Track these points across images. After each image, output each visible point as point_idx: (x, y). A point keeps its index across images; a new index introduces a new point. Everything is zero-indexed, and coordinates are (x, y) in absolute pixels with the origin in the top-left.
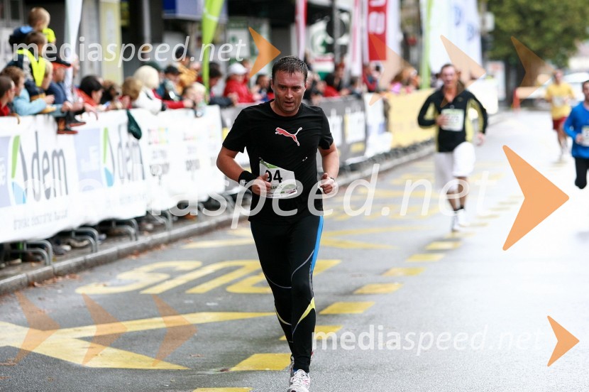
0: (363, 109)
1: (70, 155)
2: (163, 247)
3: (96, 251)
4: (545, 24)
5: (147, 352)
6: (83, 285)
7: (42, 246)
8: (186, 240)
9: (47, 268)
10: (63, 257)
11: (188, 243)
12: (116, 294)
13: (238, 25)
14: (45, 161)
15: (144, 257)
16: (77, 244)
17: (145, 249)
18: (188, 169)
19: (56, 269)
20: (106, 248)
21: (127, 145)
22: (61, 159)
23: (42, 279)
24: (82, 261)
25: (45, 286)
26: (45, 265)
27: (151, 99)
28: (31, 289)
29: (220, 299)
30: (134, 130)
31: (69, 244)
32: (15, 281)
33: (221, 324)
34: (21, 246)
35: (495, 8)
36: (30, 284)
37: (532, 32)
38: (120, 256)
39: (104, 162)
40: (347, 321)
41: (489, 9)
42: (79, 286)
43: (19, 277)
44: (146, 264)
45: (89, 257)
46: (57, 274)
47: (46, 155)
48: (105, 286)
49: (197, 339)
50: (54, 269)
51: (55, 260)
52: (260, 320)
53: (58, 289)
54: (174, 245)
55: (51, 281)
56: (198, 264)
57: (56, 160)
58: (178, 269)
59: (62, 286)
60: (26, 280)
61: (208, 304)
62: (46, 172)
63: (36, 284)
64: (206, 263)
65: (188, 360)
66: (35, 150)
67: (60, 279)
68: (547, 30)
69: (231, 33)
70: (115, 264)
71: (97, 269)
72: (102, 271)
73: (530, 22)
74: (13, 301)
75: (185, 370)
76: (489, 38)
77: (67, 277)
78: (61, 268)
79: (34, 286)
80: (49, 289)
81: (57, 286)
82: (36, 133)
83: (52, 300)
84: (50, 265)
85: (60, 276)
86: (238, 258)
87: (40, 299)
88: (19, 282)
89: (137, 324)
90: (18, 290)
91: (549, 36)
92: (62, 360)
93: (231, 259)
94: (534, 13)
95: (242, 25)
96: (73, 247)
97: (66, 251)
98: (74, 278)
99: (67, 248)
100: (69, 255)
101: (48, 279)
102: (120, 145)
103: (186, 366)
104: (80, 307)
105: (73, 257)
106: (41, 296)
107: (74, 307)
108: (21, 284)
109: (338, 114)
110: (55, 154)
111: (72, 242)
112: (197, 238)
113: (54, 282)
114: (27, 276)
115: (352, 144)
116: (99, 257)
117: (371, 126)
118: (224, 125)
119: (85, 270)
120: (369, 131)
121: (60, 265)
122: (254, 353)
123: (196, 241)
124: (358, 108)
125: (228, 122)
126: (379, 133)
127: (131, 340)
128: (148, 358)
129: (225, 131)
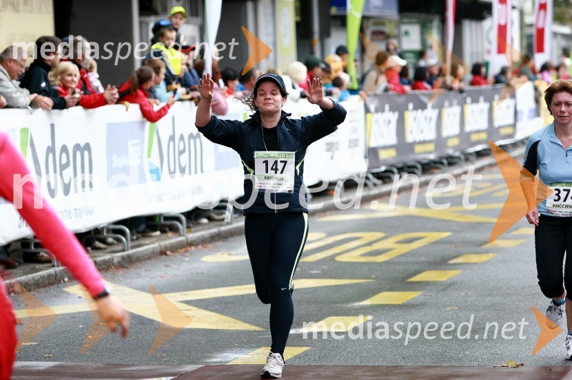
0: (513, 96)
5: (235, 316)
6: (210, 254)
7: (177, 219)
8: (322, 214)
9: (181, 238)
11: (324, 216)
12: (235, 262)
13: (410, 20)
14: (182, 143)
16: (216, 217)
18: (328, 150)
19: (190, 240)
22: (198, 141)
23: (175, 249)
24: (215, 232)
25: (177, 254)
26: (180, 235)
28: (163, 257)
29: (325, 267)
32: (147, 249)
33: (314, 289)
34: (157, 219)
36: (163, 253)
40: (428, 288)
42: (206, 254)
43: (152, 246)
45: (224, 228)
46: (191, 244)
47: (182, 138)
48: (230, 254)
50: (187, 239)
51: (188, 232)
52: (351, 286)
53: (187, 257)
55: (183, 250)
56: (322, 235)
57: (192, 141)
59: (192, 254)
60: (159, 249)
61: (312, 272)
62: (181, 153)
63: (168, 253)
64: (330, 235)
65: (267, 322)
66: (171, 133)
67: (193, 248)
69: (404, 28)
71: (231, 239)
72: (233, 242)
74: (141, 268)
75: (260, 331)
77: (200, 247)
78: (194, 239)
79: (166, 254)
80: (179, 257)
81: (187, 254)
82: (173, 118)
83: (176, 267)
84: (184, 235)
85: (194, 245)
87: (166, 266)
88: (151, 250)
89: (239, 289)
90: (149, 258)
92: (155, 321)
93: (353, 231)
95: (414, 20)
97: (203, 224)
98: (206, 247)
99: (205, 221)
100: (206, 227)
101: (180, 248)
103: (263, 327)
104: (198, 273)
105: (209, 228)
106: (168, 264)
107: (192, 274)
108: (153, 253)
109: (485, 101)
110: (192, 136)
113: (186, 251)
114: (160, 245)
115: (500, 127)
116: (234, 229)
117: (522, 112)
118: (367, 110)
119: (218, 240)
120: (519, 116)
121: (193, 235)
122: (330, 316)
123: (331, 215)
124: (508, 95)
125: (372, 107)
126: (530, 118)
127: (226, 303)
128: (232, 320)
129: (369, 115)
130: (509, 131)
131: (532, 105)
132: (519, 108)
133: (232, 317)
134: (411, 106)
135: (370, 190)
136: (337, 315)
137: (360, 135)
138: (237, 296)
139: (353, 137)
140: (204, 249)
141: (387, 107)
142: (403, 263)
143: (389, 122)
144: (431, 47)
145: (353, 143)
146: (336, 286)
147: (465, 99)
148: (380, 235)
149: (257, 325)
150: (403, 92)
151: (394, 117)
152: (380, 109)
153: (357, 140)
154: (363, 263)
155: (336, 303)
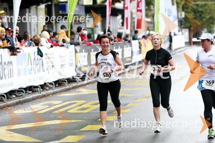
0: (131, 46)
1: (14, 63)
2: (51, 96)
3: (24, 98)
4: (203, 15)
5: (30, 135)
6: (17, 110)
7: (2, 96)
8: (60, 93)
9: (5, 104)
10: (12, 99)
12: (27, 113)
14: (5, 65)
15: (42, 99)
16: (18, 95)
17: (44, 96)
18: (61, 68)
19: (8, 104)
20: (29, 96)
21: (37, 59)
22: (11, 64)
23: (2, 108)
24: (18, 101)
25: (3, 110)
26: (4, 102)
27: (47, 43)
29: (64, 115)
30: (40, 54)
31: (15, 95)
35: (185, 10)
37: (199, 18)
38: (34, 99)
39: (28, 66)
40: (107, 123)
41: (183, 10)
44: (42, 102)
45: (21, 99)
46: (8, 106)
47: (5, 63)
48: (25, 110)
49: (50, 130)
51: (7, 101)
52: (75, 123)
53: (7, 111)
54: (55, 95)
55: (6, 108)
56: (61, 102)
57: (9, 64)
58: (53, 104)
61: (59, 117)
64: (64, 102)
65: (43, 138)
68: (204, 17)
70: (32, 102)
72: (25, 105)
73: (198, 15)
75: (41, 142)
76: (183, 20)
77: (12, 107)
78: (10, 104)
82: (1, 55)
83: (3, 115)
84: (6, 103)
85: (10, 106)
86: (76, 100)
89: (30, 125)
91: (205, 20)
94: (199, 12)
95: (91, 16)
96: (16, 96)
97: (13, 97)
99: (14, 96)
100: (14, 99)
101: (4, 108)
102: (35, 59)
103: (42, 140)
105: (15, 100)
107: (10, 118)
109: (121, 48)
110: (8, 62)
111: (16, 94)
112: (64, 92)
115: (126, 58)
116: (25, 99)
117: (134, 52)
118: (76, 52)
119: (19, 104)
120: (133, 54)
121: (10, 102)
122: (68, 135)
123: (63, 93)
124: (129, 46)
125: (78, 51)
126: (137, 54)
127: (26, 130)
128: (29, 137)
129: (77, 54)
130: (130, 59)
131: (138, 49)
132: (133, 50)
133: (29, 136)
134: (93, 50)
135: (78, 83)
136: (72, 135)
137: (74, 62)
138: (30, 127)
139: (71, 62)
140: (14, 108)
141: (84, 50)
142: (95, 113)
143: (85, 56)
144: (98, 27)
145: (71, 65)
146: (69, 123)
147: (113, 47)
148: (84, 102)
149: (40, 140)
150: (90, 45)
151: (86, 54)
152: (81, 51)
153: (72, 63)
154: (79, 113)
155: (71, 130)
